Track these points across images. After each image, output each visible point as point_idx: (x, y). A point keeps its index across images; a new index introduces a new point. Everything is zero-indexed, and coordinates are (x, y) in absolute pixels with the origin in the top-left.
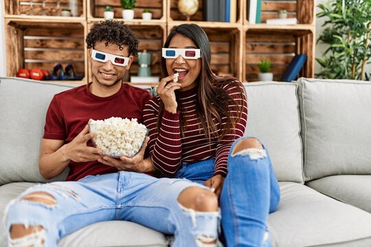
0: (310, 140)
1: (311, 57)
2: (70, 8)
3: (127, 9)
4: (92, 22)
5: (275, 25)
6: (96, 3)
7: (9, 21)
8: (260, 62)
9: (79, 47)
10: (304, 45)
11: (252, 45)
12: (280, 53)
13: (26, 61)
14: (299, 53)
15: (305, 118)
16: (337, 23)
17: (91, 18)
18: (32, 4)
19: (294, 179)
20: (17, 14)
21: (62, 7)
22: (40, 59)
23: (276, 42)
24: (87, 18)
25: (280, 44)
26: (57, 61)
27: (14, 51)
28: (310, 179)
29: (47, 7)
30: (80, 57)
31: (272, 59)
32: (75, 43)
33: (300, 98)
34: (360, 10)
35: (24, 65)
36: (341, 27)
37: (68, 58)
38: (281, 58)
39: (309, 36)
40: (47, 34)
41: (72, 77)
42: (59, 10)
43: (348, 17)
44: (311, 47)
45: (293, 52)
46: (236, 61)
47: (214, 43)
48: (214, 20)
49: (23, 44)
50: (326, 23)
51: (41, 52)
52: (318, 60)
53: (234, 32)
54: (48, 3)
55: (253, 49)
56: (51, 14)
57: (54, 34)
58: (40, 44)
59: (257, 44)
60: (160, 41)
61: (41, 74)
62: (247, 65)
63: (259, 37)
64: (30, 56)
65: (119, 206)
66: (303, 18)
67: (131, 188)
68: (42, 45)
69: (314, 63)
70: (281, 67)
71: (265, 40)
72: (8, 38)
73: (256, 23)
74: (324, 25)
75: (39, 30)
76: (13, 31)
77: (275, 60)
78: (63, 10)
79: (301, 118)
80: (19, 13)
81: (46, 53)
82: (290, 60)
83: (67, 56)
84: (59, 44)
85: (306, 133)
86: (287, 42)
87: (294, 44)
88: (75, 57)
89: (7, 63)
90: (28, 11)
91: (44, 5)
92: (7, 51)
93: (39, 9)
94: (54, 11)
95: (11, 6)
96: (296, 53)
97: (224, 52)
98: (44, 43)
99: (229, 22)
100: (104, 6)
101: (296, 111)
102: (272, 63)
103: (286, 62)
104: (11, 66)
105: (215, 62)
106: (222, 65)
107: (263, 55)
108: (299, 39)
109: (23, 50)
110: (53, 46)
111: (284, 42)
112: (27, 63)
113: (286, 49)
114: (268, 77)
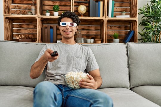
1: (136, 32)
2: (32, 11)
3: (56, 11)
4: (40, 17)
5: (120, 18)
6: (43, 9)
7: (5, 17)
8: (114, 34)
9: (36, 28)
10: (133, 27)
11: (110, 26)
12: (123, 30)
13: (13, 33)
14: (131, 30)
16: (148, 17)
17: (40, 16)
18: (16, 9)
19: (125, 86)
20: (10, 14)
21: (29, 11)
22: (19, 33)
23: (121, 25)
24: (38, 16)
25: (123, 26)
26: (26, 33)
27: (8, 29)
28: (132, 87)
29: (23, 11)
31: (119, 32)
32: (34, 26)
34: (158, 11)
35: (12, 36)
36: (150, 19)
37: (31, 32)
38: (123, 32)
39: (135, 22)
40: (22, 22)
42: (27, 12)
43: (152, 14)
44: (136, 27)
45: (129, 30)
46: (103, 34)
47: (94, 26)
48: (93, 16)
49: (12, 26)
50: (143, 17)
51: (20, 30)
52: (140, 33)
53: (102, 21)
54: (23, 9)
55: (111, 28)
56: (24, 14)
57: (25, 22)
58: (19, 26)
59: (113, 26)
62: (107, 35)
63: (113, 23)
64: (15, 31)
66: (133, 15)
68: (20, 26)
70: (123, 36)
71: (116, 24)
72: (5, 24)
73: (112, 17)
74: (142, 18)
75: (19, 20)
76: (8, 21)
77: (121, 33)
78: (29, 12)
80: (10, 13)
81: (21, 30)
83: (30, 31)
84: (27, 26)
85: (130, 66)
87: (129, 26)
88: (34, 32)
89: (4, 34)
90: (14, 12)
91: (21, 10)
92: (5, 30)
93: (19, 12)
94: (25, 12)
95: (7, 11)
97: (98, 30)
98: (21, 26)
99: (100, 17)
100: (46, 10)
101: (126, 56)
102: (119, 34)
103: (126, 34)
104: (6, 35)
105: (94, 34)
106: (98, 35)
107: (116, 31)
108: (131, 24)
109: (12, 29)
110: (25, 27)
111: (125, 25)
112: (14, 34)
113: (126, 28)
114: (117, 40)
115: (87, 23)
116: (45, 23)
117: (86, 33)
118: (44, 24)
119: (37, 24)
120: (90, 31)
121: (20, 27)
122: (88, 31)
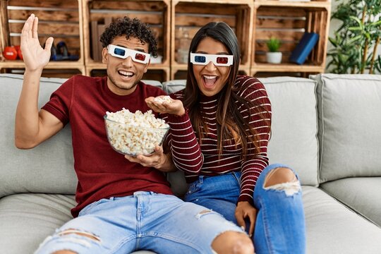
0: (327, 143)
1: (324, 37)
5: (288, 2)
8: (267, 38)
9: (71, 20)
10: (316, 22)
11: (260, 19)
12: (289, 28)
13: (11, 34)
14: (309, 31)
15: (323, 118)
23: (285, 16)
25: (290, 19)
28: (324, 181)
30: (72, 31)
31: (281, 35)
32: (66, 14)
33: (319, 96)
35: (9, 41)
37: (59, 32)
38: (290, 34)
39: (323, 13)
40: (35, 5)
41: (66, 57)
44: (325, 26)
45: (302, 28)
46: (244, 40)
49: (7, 16)
53: (242, 7)
55: (261, 24)
57: (42, 4)
59: (265, 17)
60: (161, 13)
63: (267, 11)
64: (15, 29)
65: (140, 235)
69: (327, 42)
70: (289, 44)
71: (274, 13)
79: (319, 119)
82: (300, 37)
83: (58, 30)
84: (49, 15)
85: (324, 134)
86: (297, 16)
87: (304, 18)
88: (67, 31)
96: (306, 29)
101: (314, 111)
102: (281, 39)
103: (295, 39)
107: (272, 31)
108: (311, 14)
109: (8, 23)
111: (294, 16)
112: (12, 37)
113: (296, 24)
114: (276, 57)
115: (204, 10)
116: (95, 7)
118: (92, 11)
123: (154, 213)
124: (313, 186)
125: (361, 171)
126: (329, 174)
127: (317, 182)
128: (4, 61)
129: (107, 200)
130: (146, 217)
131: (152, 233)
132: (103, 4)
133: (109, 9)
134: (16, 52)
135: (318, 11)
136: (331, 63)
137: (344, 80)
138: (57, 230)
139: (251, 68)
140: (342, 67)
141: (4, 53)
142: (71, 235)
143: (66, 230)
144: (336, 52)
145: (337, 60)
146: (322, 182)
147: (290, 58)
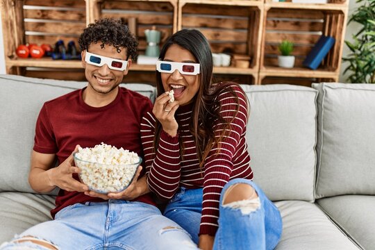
0: (326, 157)
1: (340, 42)
5: (302, 4)
8: (280, 41)
9: (83, 19)
10: (333, 25)
11: (274, 21)
12: (305, 31)
13: (27, 33)
14: (326, 34)
15: (323, 131)
19: (303, 198)
22: (42, 32)
23: (302, 18)
25: (306, 20)
27: (12, 25)
28: (321, 197)
31: (295, 37)
32: (79, 14)
33: (319, 106)
35: (24, 40)
37: (72, 31)
38: (305, 37)
39: (340, 16)
40: (48, 4)
41: (74, 56)
44: (341, 30)
45: (320, 31)
46: (254, 42)
47: (231, 18)
49: (23, 15)
51: (43, 24)
52: (347, 43)
53: (255, 9)
55: (275, 26)
57: (56, 4)
58: (41, 14)
59: (280, 19)
60: (171, 14)
61: (42, 51)
62: (266, 43)
63: (282, 12)
64: (30, 27)
65: (107, 245)
67: (120, 224)
68: (43, 15)
69: (343, 45)
70: (305, 47)
71: (290, 15)
72: (4, 13)
73: (280, 1)
74: (359, 1)
76: (10, 4)
77: (299, 38)
79: (318, 130)
81: (47, 25)
82: (316, 40)
83: (70, 29)
84: (62, 15)
85: (322, 147)
86: (315, 19)
87: (322, 21)
89: (4, 41)
92: (4, 28)
96: (324, 33)
97: (243, 29)
98: (45, 13)
101: (314, 122)
102: (295, 43)
103: (312, 42)
104: (9, 43)
105: (232, 39)
106: (240, 43)
107: (286, 33)
108: (328, 17)
109: (23, 22)
110: (55, 17)
111: (311, 18)
112: (28, 36)
113: (313, 27)
114: (289, 61)
115: (215, 11)
116: (107, 7)
117: (212, 37)
118: (104, 11)
119: (85, 9)
120: (222, 33)
121: (43, 17)
122: (215, 31)
123: (123, 223)
124: (308, 201)
125: (362, 189)
126: (325, 190)
127: (312, 197)
128: (16, 59)
129: (81, 205)
130: (115, 226)
131: (118, 244)
132: (114, 4)
133: (120, 9)
134: (28, 51)
135: (335, 14)
136: (348, 68)
137: (349, 90)
138: (16, 236)
139: (259, 72)
140: (360, 74)
141: (17, 51)
142: (26, 243)
143: (24, 237)
144: (353, 57)
145: (355, 66)
146: (318, 197)
147: (304, 63)
